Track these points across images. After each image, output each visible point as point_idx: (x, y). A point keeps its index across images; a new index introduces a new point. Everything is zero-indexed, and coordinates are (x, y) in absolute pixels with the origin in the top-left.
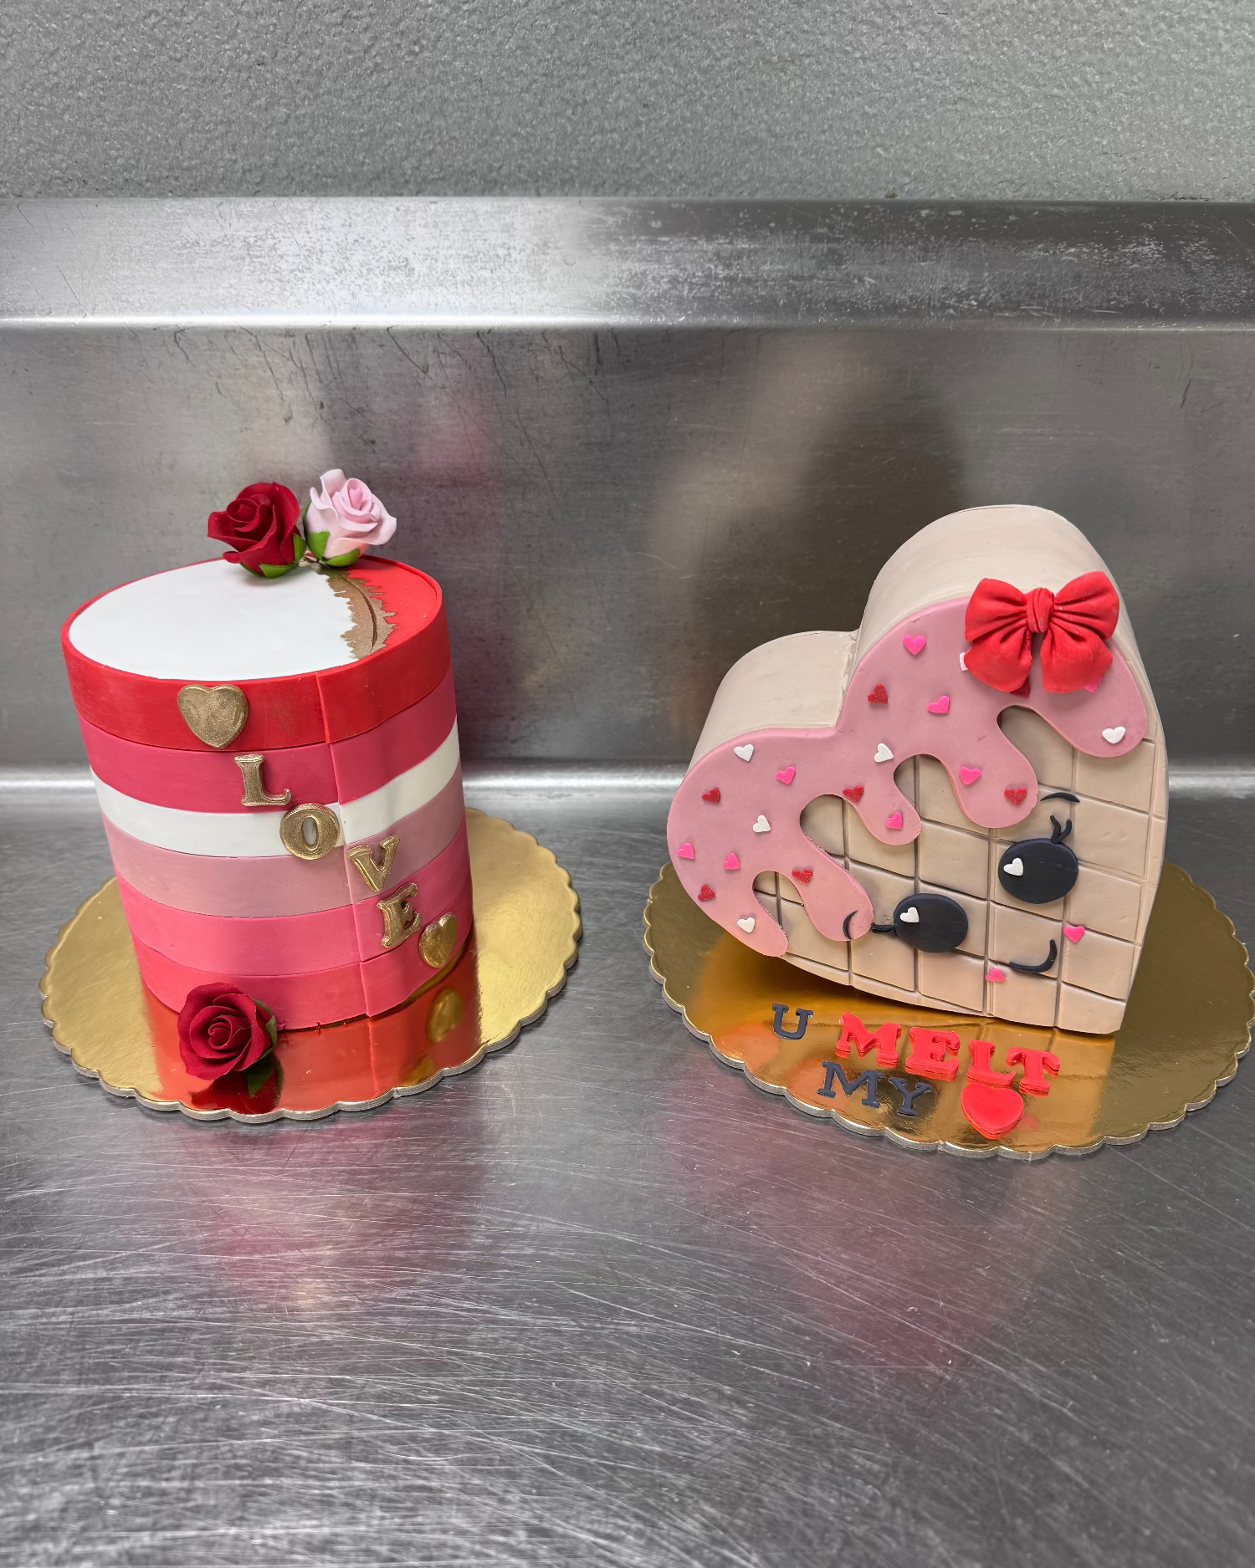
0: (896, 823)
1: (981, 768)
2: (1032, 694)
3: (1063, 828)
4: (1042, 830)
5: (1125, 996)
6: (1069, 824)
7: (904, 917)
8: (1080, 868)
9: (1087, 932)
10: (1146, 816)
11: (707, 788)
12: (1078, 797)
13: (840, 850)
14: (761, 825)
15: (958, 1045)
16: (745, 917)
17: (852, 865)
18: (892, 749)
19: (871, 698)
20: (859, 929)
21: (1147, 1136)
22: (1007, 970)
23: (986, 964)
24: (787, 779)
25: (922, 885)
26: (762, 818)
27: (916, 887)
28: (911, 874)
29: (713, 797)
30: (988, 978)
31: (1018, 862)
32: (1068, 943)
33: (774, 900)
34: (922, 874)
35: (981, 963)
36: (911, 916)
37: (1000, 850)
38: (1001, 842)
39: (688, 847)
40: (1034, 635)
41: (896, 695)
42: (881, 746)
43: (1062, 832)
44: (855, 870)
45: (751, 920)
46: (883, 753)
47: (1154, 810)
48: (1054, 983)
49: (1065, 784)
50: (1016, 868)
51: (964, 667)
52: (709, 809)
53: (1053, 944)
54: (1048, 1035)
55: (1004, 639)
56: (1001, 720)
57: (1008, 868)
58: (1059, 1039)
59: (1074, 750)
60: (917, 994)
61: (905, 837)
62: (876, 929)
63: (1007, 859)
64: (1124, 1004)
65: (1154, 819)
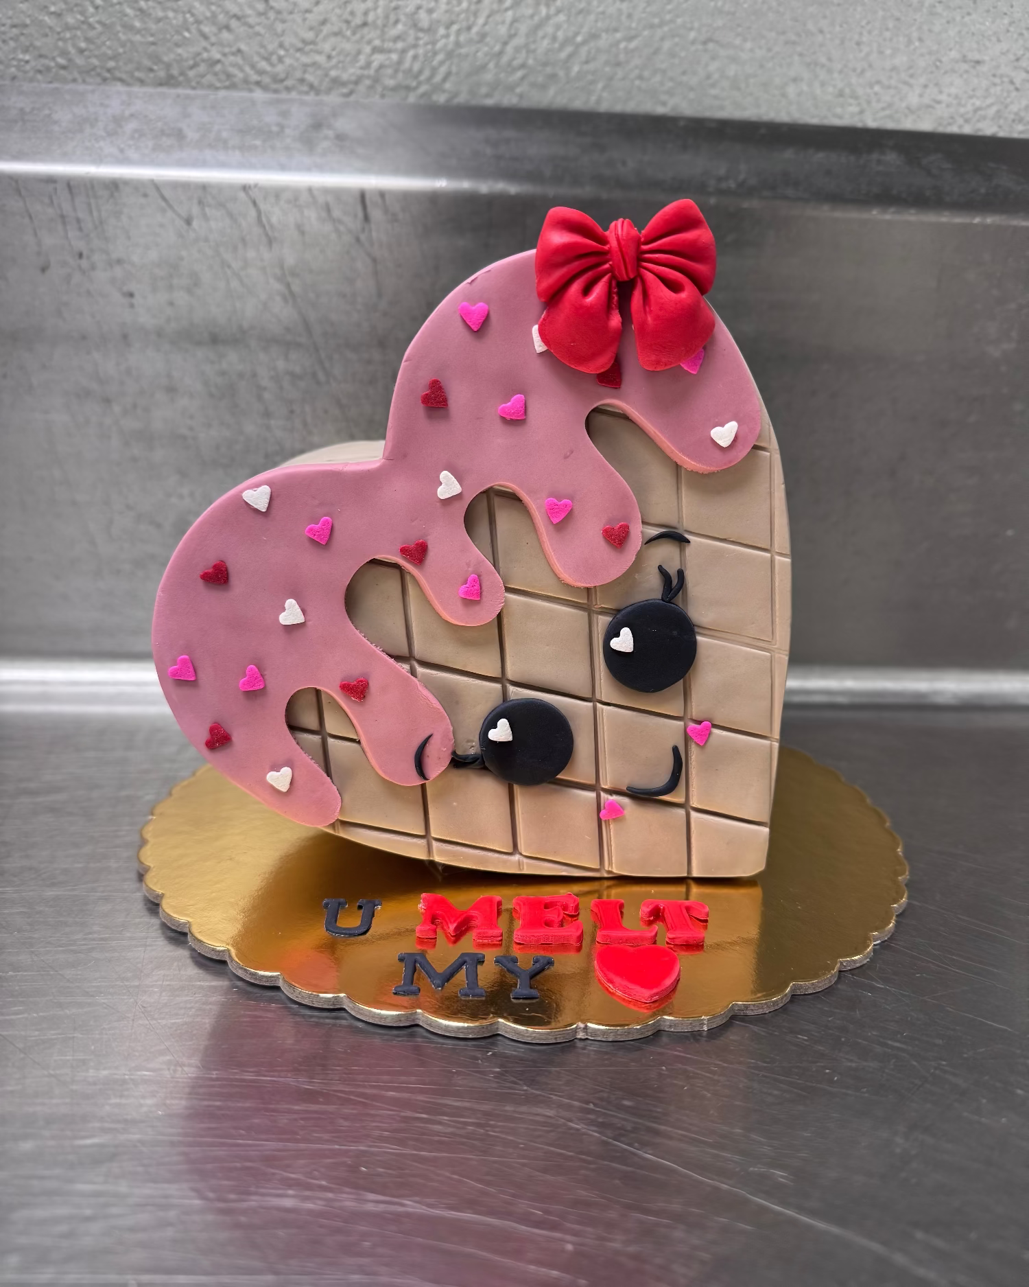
0: (473, 595)
1: (572, 498)
2: (623, 386)
3: (675, 582)
4: (650, 588)
5: (766, 818)
6: (681, 574)
7: (494, 735)
8: (699, 638)
9: (716, 731)
10: (768, 555)
11: (206, 562)
12: (687, 536)
13: (404, 651)
14: (291, 614)
15: (577, 908)
16: (276, 767)
17: (420, 670)
18: (460, 479)
19: (426, 400)
20: (437, 764)
21: (839, 978)
22: (625, 801)
23: (598, 796)
24: (323, 540)
25: (511, 689)
26: (291, 603)
27: (505, 692)
28: (496, 673)
29: (218, 576)
30: (603, 817)
31: (626, 632)
32: (694, 749)
33: (316, 739)
34: (511, 673)
35: (593, 795)
36: (501, 732)
37: (603, 621)
38: (604, 612)
39: (184, 662)
40: (621, 285)
41: (458, 395)
42: (445, 475)
43: (674, 584)
44: (423, 674)
45: (286, 771)
46: (448, 486)
47: (777, 548)
48: (682, 812)
49: (671, 519)
50: (624, 642)
51: (539, 346)
52: (212, 600)
53: (675, 750)
54: (682, 889)
55: (586, 291)
56: (589, 425)
57: (616, 644)
58: (695, 890)
59: (677, 467)
60: (517, 857)
61: (485, 615)
62: (458, 762)
63: (614, 632)
64: (766, 830)
65: (777, 558)
